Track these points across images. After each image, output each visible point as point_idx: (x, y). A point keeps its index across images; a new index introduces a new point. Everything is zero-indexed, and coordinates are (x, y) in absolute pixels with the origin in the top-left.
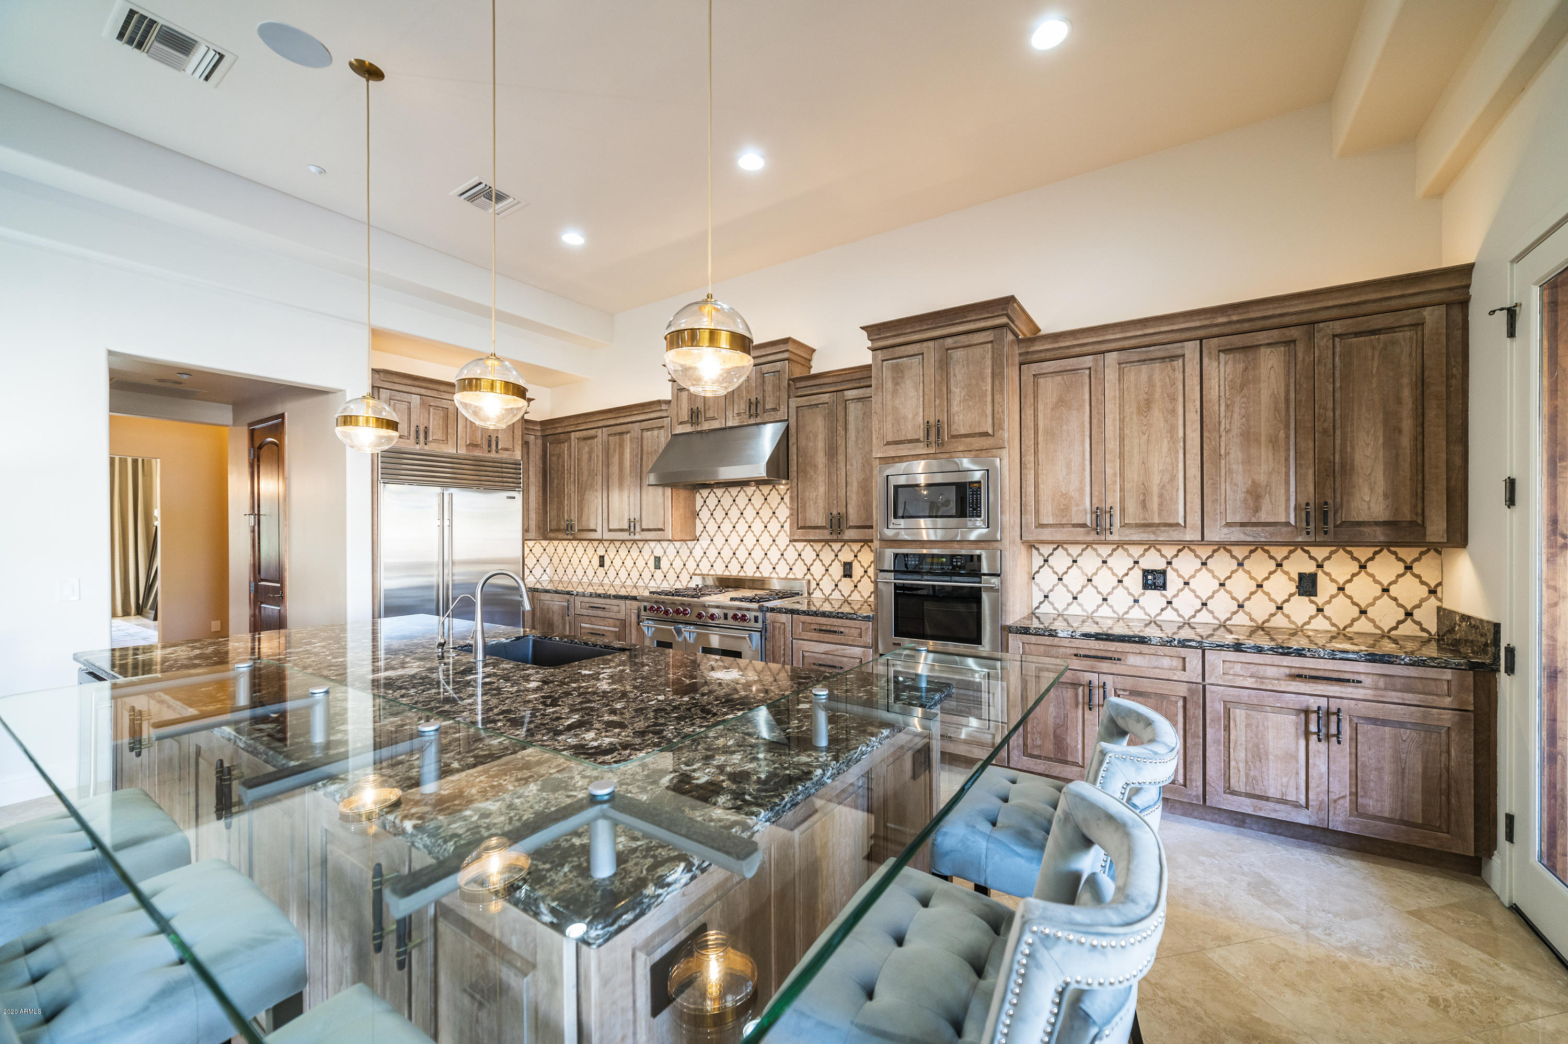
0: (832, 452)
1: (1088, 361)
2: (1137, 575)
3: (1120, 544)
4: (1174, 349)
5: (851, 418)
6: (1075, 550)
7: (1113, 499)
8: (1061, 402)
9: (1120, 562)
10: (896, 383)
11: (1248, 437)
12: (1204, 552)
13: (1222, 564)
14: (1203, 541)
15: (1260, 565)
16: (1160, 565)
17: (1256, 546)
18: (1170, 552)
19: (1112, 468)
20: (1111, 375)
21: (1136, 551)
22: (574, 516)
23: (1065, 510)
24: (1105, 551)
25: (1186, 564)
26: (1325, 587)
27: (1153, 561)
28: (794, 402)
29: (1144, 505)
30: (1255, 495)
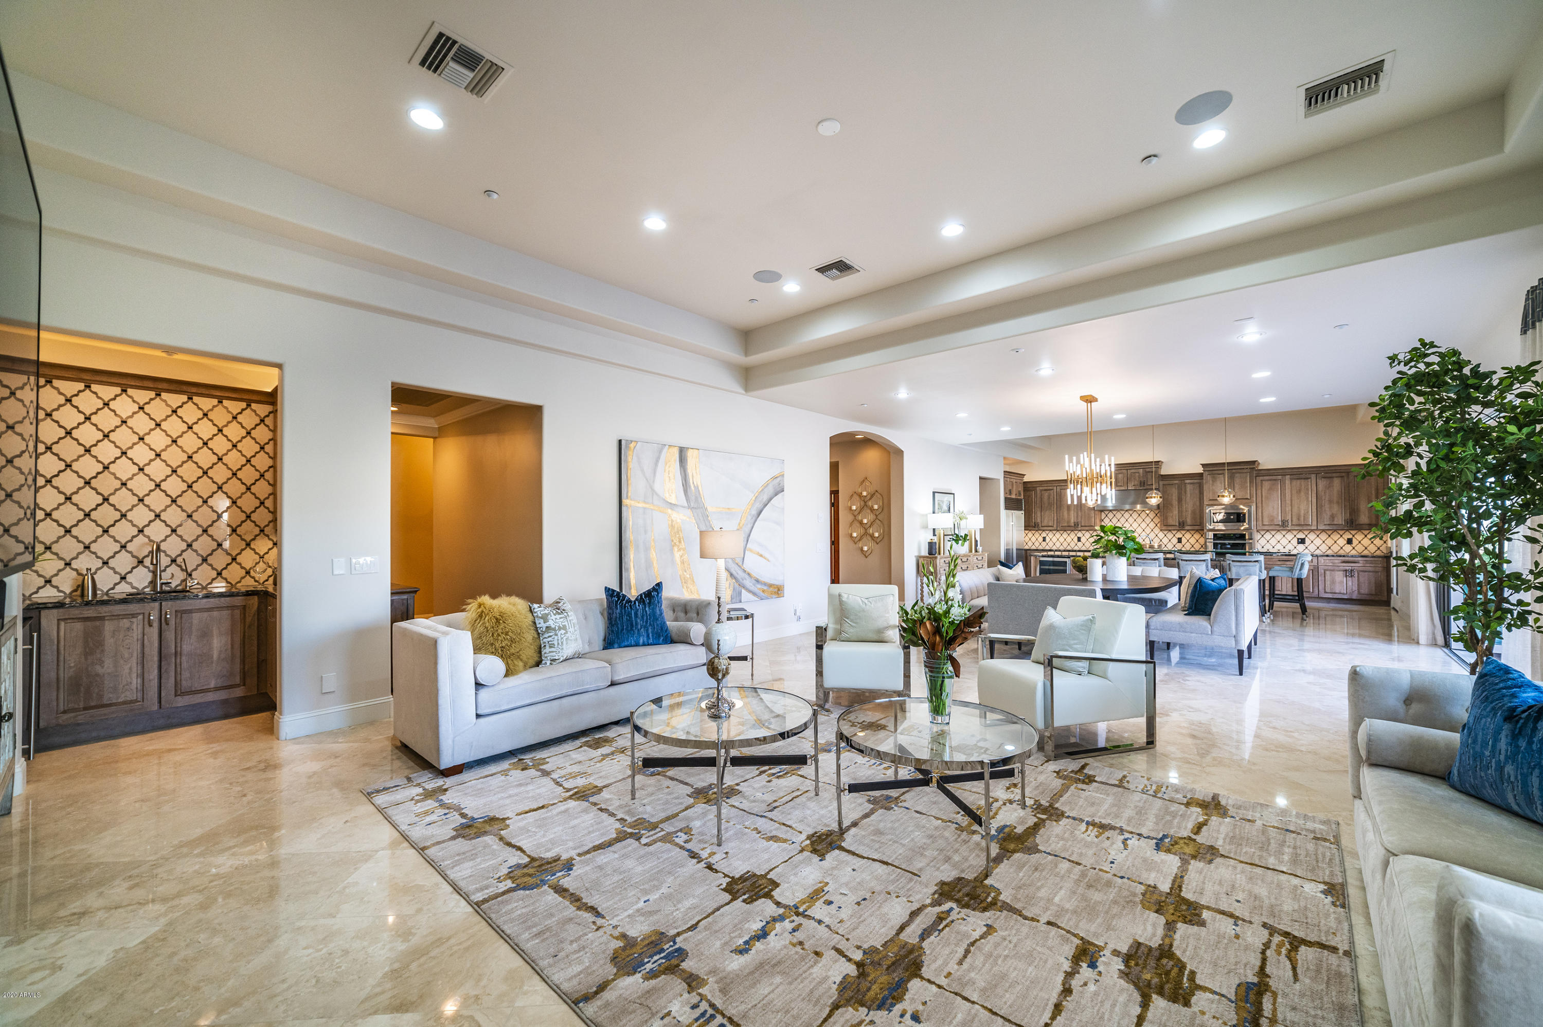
0: (1180, 500)
1: (1280, 477)
2: (1296, 540)
3: (1289, 531)
4: (1308, 476)
5: (1188, 489)
6: (1273, 533)
7: (1289, 517)
8: (1270, 489)
9: (1290, 536)
10: (1213, 481)
11: (1331, 502)
12: (1318, 533)
13: (1324, 536)
14: (1317, 529)
15: (1335, 536)
16: (1303, 536)
17: (1335, 530)
18: (1306, 533)
19: (1288, 509)
20: (1288, 482)
21: (1295, 533)
22: (1039, 520)
23: (1272, 520)
24: (1284, 533)
25: (1312, 536)
26: (1355, 542)
27: (1301, 536)
28: (1161, 483)
29: (1299, 519)
30: (1333, 517)
